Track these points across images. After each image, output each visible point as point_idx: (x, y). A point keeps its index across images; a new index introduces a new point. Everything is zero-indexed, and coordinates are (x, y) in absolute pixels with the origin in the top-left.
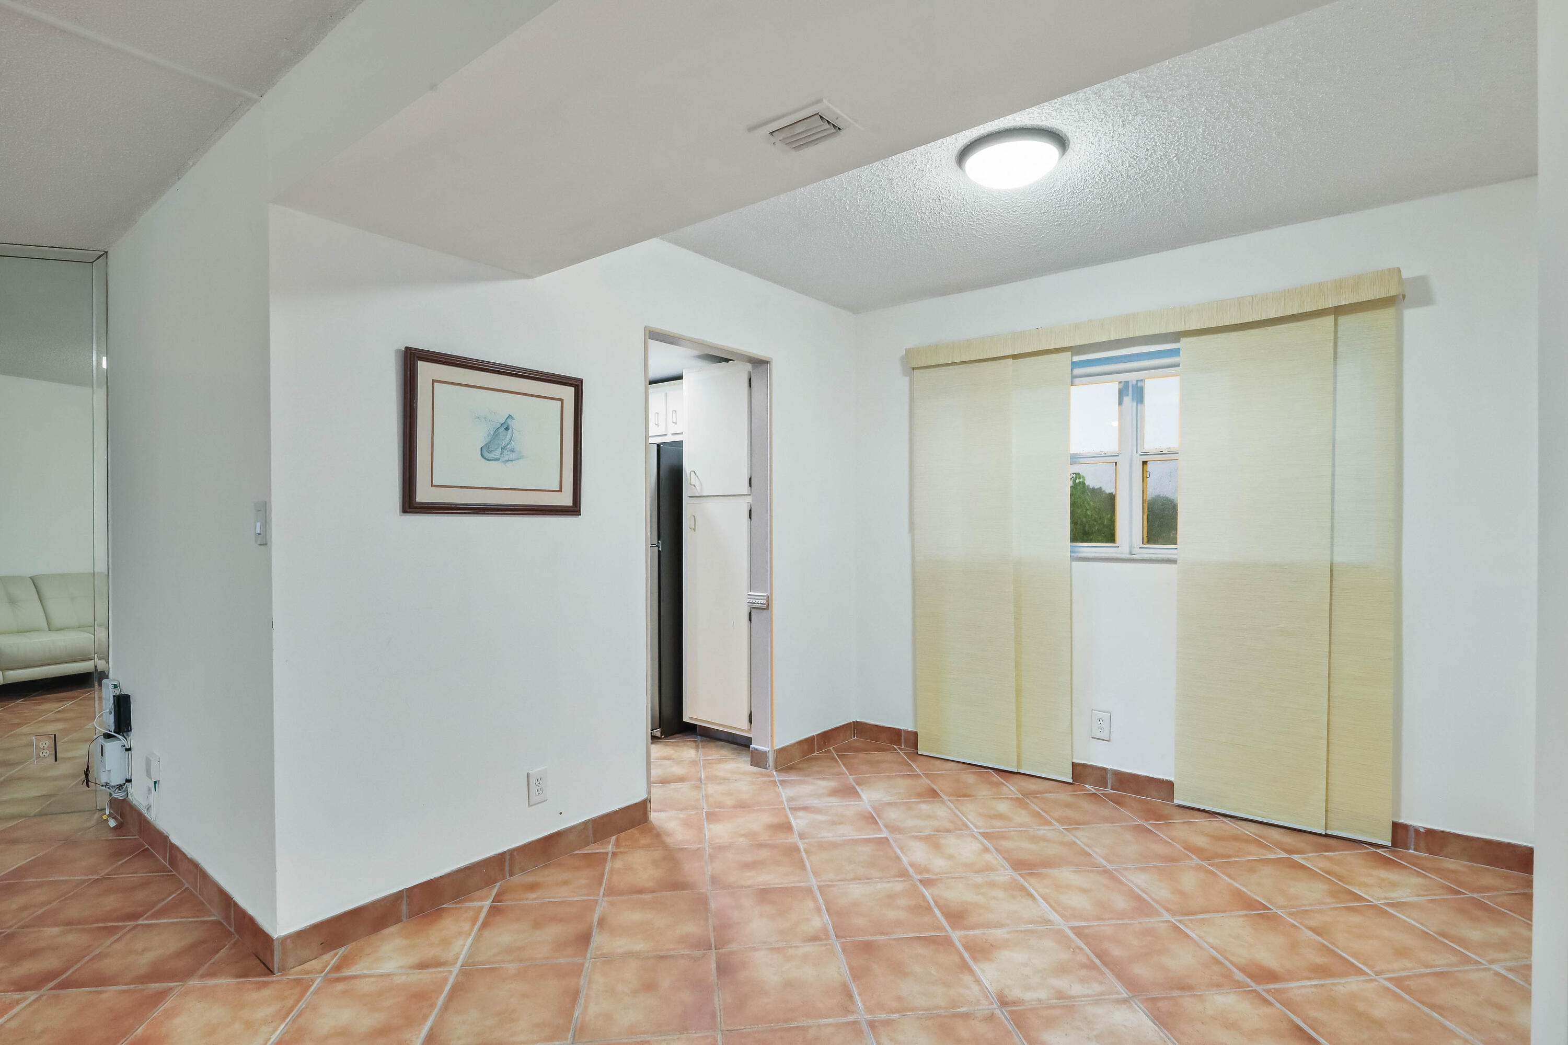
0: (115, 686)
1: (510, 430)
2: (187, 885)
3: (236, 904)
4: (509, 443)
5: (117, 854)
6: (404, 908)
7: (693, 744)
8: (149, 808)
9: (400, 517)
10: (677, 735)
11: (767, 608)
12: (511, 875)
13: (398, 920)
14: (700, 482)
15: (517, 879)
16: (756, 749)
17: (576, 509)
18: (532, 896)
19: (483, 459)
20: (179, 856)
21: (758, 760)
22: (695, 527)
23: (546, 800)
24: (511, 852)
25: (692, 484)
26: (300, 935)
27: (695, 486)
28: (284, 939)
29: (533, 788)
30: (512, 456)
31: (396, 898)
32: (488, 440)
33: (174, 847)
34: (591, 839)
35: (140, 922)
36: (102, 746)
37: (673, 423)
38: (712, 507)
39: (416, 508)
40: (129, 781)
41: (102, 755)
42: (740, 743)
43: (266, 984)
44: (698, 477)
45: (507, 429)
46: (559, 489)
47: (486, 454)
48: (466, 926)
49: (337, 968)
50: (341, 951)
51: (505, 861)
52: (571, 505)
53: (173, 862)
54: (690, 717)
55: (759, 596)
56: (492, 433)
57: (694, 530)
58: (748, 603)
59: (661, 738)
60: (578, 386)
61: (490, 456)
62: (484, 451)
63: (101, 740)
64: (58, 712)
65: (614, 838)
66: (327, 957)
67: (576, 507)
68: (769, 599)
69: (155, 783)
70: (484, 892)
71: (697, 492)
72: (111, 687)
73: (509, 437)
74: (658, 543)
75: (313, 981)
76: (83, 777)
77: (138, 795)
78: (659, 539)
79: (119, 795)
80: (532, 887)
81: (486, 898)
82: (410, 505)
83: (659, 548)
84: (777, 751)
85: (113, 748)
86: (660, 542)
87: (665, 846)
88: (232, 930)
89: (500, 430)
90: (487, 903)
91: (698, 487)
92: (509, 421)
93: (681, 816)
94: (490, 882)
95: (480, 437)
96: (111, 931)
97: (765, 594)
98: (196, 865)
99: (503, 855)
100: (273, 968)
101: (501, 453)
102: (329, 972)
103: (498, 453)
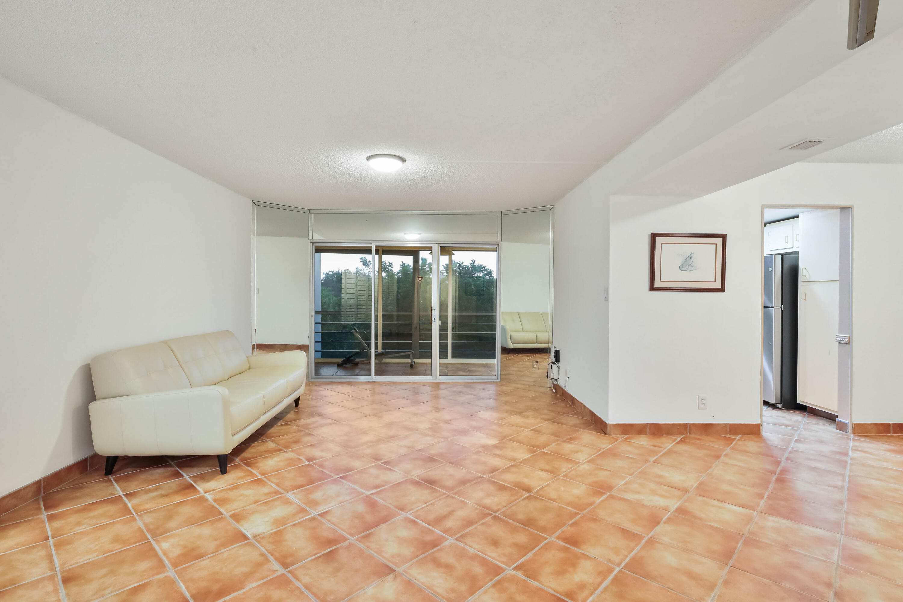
0: (555, 347)
1: (692, 259)
2: (578, 410)
3: (595, 414)
4: (692, 263)
5: (557, 399)
6: (648, 430)
7: (802, 415)
8: (566, 386)
9: (649, 292)
10: (794, 410)
11: (849, 343)
12: (690, 433)
13: (646, 434)
14: (809, 274)
15: (692, 435)
16: (840, 421)
17: (722, 289)
18: (698, 441)
19: (681, 271)
20: (576, 401)
21: (842, 427)
22: (805, 298)
23: (706, 409)
24: (691, 425)
25: (804, 275)
26: (615, 425)
27: (805, 276)
28: (611, 425)
29: (700, 402)
30: (693, 268)
31: (646, 425)
32: (682, 263)
33: (574, 398)
34: (728, 432)
35: (568, 415)
36: (552, 366)
37: (797, 241)
38: (815, 287)
39: (655, 289)
40: (559, 378)
41: (552, 368)
42: (831, 418)
43: (605, 436)
44: (807, 271)
45: (691, 258)
46: (714, 281)
47: (681, 268)
48: (671, 442)
49: (626, 439)
50: (627, 436)
51: (687, 427)
52: (720, 287)
53: (574, 403)
54: (801, 401)
55: (845, 337)
56: (684, 260)
57: (805, 300)
58: (836, 340)
59: (782, 409)
60: (724, 237)
61: (683, 269)
62: (681, 267)
63: (551, 364)
64: (528, 359)
65: (740, 435)
66: (623, 436)
67: (723, 288)
68: (850, 339)
69: (568, 378)
70: (679, 435)
71: (807, 278)
72: (554, 347)
73: (691, 261)
74: (781, 306)
75: (619, 439)
76: (546, 375)
77: (561, 383)
78: (782, 304)
79: (555, 382)
80: (698, 439)
81: (679, 437)
82: (652, 288)
83: (782, 309)
84: (855, 424)
85: (554, 366)
86: (782, 306)
87: (767, 444)
88: (594, 423)
89: (688, 259)
90: (679, 439)
91: (807, 276)
92: (692, 255)
93: (780, 437)
94: (681, 433)
95: (679, 262)
96: (561, 415)
97: (847, 336)
98: (582, 404)
99: (686, 424)
100: (607, 433)
101: (688, 268)
102: (624, 439)
103: (686, 268)
